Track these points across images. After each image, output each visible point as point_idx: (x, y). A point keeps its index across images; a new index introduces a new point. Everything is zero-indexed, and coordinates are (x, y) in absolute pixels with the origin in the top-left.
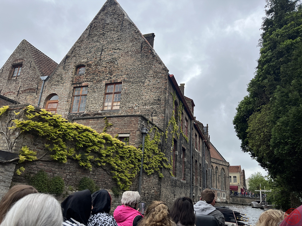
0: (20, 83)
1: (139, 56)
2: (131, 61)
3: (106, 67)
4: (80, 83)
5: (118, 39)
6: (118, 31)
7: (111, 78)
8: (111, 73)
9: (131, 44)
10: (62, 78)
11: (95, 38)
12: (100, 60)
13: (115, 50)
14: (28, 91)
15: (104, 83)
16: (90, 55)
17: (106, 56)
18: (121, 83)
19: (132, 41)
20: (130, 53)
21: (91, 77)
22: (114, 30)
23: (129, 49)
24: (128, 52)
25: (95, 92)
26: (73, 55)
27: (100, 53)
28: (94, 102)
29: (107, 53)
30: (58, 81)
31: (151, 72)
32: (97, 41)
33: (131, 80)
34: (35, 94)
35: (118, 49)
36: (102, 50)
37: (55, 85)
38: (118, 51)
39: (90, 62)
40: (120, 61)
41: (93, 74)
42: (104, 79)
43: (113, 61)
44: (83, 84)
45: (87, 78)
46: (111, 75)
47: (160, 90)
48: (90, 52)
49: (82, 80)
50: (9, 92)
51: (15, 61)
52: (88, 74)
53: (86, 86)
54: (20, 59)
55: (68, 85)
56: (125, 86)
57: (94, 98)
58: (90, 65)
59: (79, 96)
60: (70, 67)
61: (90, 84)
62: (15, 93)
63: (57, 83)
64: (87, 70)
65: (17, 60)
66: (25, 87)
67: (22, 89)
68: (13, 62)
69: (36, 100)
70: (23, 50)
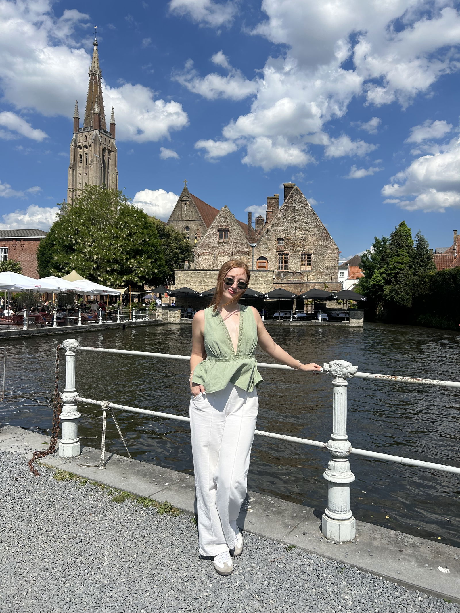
0: (232, 246)
1: (322, 238)
2: (317, 241)
3: (300, 243)
4: (282, 252)
5: (306, 223)
6: (305, 217)
7: (304, 250)
8: (304, 247)
9: (316, 229)
10: (267, 246)
11: (288, 219)
12: (295, 237)
13: (305, 231)
14: (241, 253)
15: (300, 253)
16: (287, 232)
17: (299, 234)
18: (311, 254)
19: (316, 227)
20: (316, 235)
21: (290, 248)
22: (302, 216)
23: (315, 232)
24: (314, 234)
25: (295, 259)
26: (273, 229)
27: (294, 232)
28: (294, 265)
29: (299, 232)
30: (265, 248)
31: (330, 250)
32: (291, 222)
33: (318, 253)
34: (247, 256)
36: (296, 230)
37: (262, 250)
38: (307, 232)
39: (288, 238)
40: (310, 240)
41: (292, 246)
42: (300, 251)
43: (304, 239)
44: (285, 252)
45: (287, 249)
46: (305, 248)
47: (335, 261)
48: (287, 230)
49: (283, 249)
50: (224, 252)
51: (220, 226)
52: (287, 246)
53: (288, 254)
54: (225, 226)
55: (274, 251)
56: (314, 257)
57: (295, 262)
58: (287, 239)
59: (282, 260)
60: (273, 238)
61: (290, 253)
62: (229, 254)
63: (264, 249)
64: (287, 243)
65: (222, 226)
66: (237, 249)
67: (235, 251)
68: (219, 227)
69: (249, 260)
70: (225, 217)
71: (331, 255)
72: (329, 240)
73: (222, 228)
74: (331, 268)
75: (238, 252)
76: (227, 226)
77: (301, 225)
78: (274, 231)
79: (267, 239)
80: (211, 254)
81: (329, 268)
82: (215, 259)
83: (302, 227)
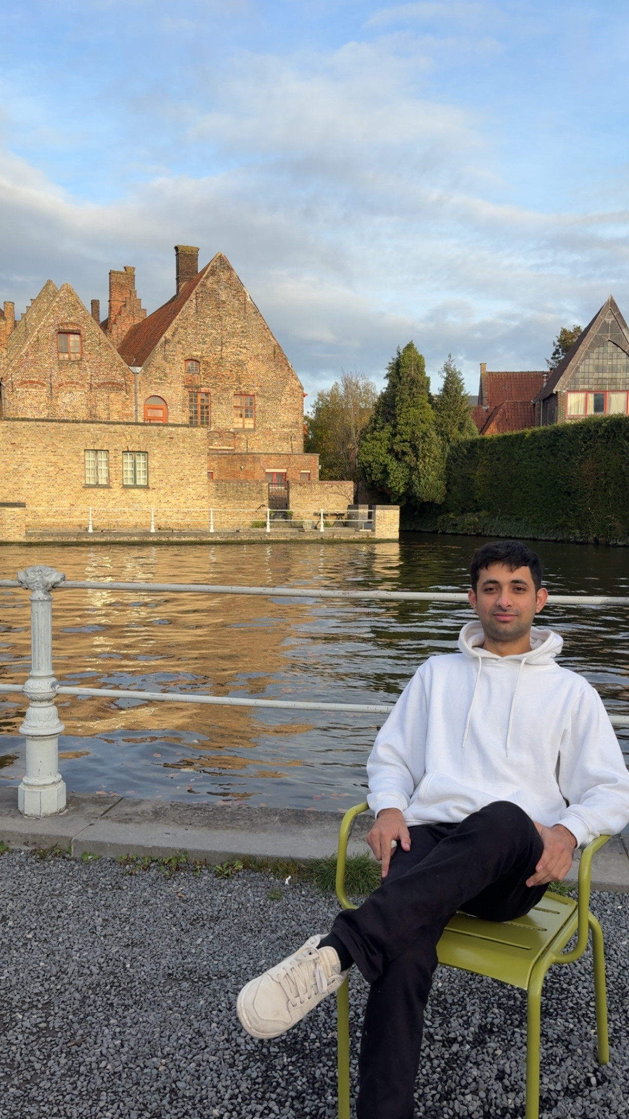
0: (89, 369)
1: (272, 364)
2: (263, 369)
3: (231, 371)
4: (197, 388)
5: (243, 332)
6: (240, 320)
7: (240, 388)
8: (239, 380)
10: (166, 375)
11: (207, 320)
12: (221, 358)
13: (241, 347)
14: (110, 386)
15: (232, 392)
16: (205, 346)
17: (230, 354)
18: (254, 396)
19: (262, 341)
20: (261, 357)
21: (212, 381)
22: (234, 315)
23: (259, 351)
24: (258, 355)
25: (221, 403)
26: (176, 339)
27: (220, 348)
28: (222, 417)
29: (229, 350)
30: (161, 379)
31: (288, 388)
32: (213, 327)
33: (266, 395)
34: (124, 393)
35: (245, 347)
36: (222, 343)
37: (155, 383)
38: (244, 351)
39: (207, 359)
40: (251, 366)
41: (215, 378)
42: (231, 388)
43: (240, 364)
44: (203, 390)
45: (207, 382)
46: (240, 384)
47: (297, 412)
48: (204, 343)
49: (198, 382)
50: (72, 383)
51: (62, 324)
52: (207, 376)
53: (207, 394)
54: (72, 323)
55: (179, 387)
56: (259, 402)
57: (222, 412)
58: (207, 363)
59: (196, 406)
60: (176, 359)
61: (213, 392)
62: (83, 386)
63: (158, 381)
64: (205, 369)
65: (67, 324)
66: (100, 377)
67: (97, 381)
68: (58, 325)
69: (128, 402)
70: (73, 305)
71: (290, 401)
72: (286, 368)
73: (66, 328)
74: (291, 426)
75: (102, 384)
76: (77, 325)
77: (233, 335)
78: (179, 342)
79: (165, 358)
80: (43, 385)
81: (287, 425)
82: (51, 396)
83: (235, 340)
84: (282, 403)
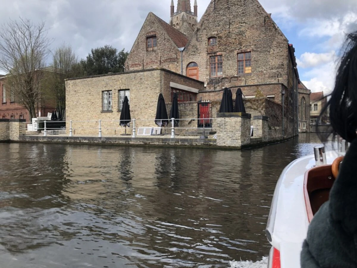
0: (160, 54)
1: (263, 29)
2: (257, 33)
3: (235, 39)
4: (215, 53)
5: (243, 13)
6: (241, 6)
7: (241, 48)
8: (240, 44)
9: (255, 18)
10: (197, 49)
11: (221, 12)
12: (229, 32)
13: (242, 23)
14: (169, 60)
15: (236, 52)
16: (219, 28)
17: (234, 29)
18: (250, 52)
19: (255, 16)
20: (255, 26)
21: (224, 47)
22: (237, 4)
23: (254, 23)
24: (253, 25)
25: (229, 60)
26: (203, 28)
27: (228, 26)
28: (229, 68)
29: (234, 26)
30: (194, 52)
31: (275, 43)
32: (224, 15)
33: (259, 49)
34: (176, 63)
35: (244, 22)
36: (230, 23)
37: (192, 55)
38: (244, 24)
39: (221, 35)
40: (248, 34)
41: (225, 45)
42: (235, 49)
43: (241, 33)
44: (218, 54)
45: (220, 49)
46: (241, 45)
47: (283, 57)
48: (219, 26)
49: (215, 50)
50: (152, 62)
51: (148, 33)
52: (220, 45)
53: (221, 55)
54: (152, 32)
55: (204, 54)
56: (254, 55)
57: (230, 65)
58: (220, 37)
59: (215, 64)
60: (203, 39)
61: (224, 53)
62: (157, 62)
63: (193, 53)
64: (219, 41)
65: (150, 32)
66: (165, 56)
67: (163, 59)
68: (146, 34)
69: (177, 68)
70: (153, 22)
71: (277, 50)
72: (274, 29)
73: (150, 35)
74: (278, 68)
75: (166, 60)
76: (155, 32)
77: (237, 16)
78: (205, 29)
79: (197, 40)
80: (140, 65)
81: (275, 68)
83: (239, 19)
84: (271, 53)
